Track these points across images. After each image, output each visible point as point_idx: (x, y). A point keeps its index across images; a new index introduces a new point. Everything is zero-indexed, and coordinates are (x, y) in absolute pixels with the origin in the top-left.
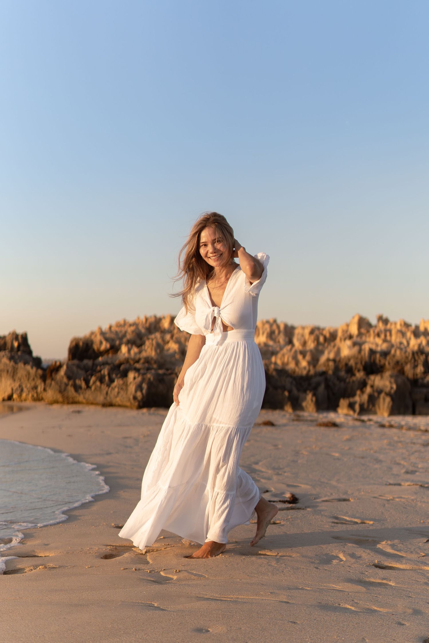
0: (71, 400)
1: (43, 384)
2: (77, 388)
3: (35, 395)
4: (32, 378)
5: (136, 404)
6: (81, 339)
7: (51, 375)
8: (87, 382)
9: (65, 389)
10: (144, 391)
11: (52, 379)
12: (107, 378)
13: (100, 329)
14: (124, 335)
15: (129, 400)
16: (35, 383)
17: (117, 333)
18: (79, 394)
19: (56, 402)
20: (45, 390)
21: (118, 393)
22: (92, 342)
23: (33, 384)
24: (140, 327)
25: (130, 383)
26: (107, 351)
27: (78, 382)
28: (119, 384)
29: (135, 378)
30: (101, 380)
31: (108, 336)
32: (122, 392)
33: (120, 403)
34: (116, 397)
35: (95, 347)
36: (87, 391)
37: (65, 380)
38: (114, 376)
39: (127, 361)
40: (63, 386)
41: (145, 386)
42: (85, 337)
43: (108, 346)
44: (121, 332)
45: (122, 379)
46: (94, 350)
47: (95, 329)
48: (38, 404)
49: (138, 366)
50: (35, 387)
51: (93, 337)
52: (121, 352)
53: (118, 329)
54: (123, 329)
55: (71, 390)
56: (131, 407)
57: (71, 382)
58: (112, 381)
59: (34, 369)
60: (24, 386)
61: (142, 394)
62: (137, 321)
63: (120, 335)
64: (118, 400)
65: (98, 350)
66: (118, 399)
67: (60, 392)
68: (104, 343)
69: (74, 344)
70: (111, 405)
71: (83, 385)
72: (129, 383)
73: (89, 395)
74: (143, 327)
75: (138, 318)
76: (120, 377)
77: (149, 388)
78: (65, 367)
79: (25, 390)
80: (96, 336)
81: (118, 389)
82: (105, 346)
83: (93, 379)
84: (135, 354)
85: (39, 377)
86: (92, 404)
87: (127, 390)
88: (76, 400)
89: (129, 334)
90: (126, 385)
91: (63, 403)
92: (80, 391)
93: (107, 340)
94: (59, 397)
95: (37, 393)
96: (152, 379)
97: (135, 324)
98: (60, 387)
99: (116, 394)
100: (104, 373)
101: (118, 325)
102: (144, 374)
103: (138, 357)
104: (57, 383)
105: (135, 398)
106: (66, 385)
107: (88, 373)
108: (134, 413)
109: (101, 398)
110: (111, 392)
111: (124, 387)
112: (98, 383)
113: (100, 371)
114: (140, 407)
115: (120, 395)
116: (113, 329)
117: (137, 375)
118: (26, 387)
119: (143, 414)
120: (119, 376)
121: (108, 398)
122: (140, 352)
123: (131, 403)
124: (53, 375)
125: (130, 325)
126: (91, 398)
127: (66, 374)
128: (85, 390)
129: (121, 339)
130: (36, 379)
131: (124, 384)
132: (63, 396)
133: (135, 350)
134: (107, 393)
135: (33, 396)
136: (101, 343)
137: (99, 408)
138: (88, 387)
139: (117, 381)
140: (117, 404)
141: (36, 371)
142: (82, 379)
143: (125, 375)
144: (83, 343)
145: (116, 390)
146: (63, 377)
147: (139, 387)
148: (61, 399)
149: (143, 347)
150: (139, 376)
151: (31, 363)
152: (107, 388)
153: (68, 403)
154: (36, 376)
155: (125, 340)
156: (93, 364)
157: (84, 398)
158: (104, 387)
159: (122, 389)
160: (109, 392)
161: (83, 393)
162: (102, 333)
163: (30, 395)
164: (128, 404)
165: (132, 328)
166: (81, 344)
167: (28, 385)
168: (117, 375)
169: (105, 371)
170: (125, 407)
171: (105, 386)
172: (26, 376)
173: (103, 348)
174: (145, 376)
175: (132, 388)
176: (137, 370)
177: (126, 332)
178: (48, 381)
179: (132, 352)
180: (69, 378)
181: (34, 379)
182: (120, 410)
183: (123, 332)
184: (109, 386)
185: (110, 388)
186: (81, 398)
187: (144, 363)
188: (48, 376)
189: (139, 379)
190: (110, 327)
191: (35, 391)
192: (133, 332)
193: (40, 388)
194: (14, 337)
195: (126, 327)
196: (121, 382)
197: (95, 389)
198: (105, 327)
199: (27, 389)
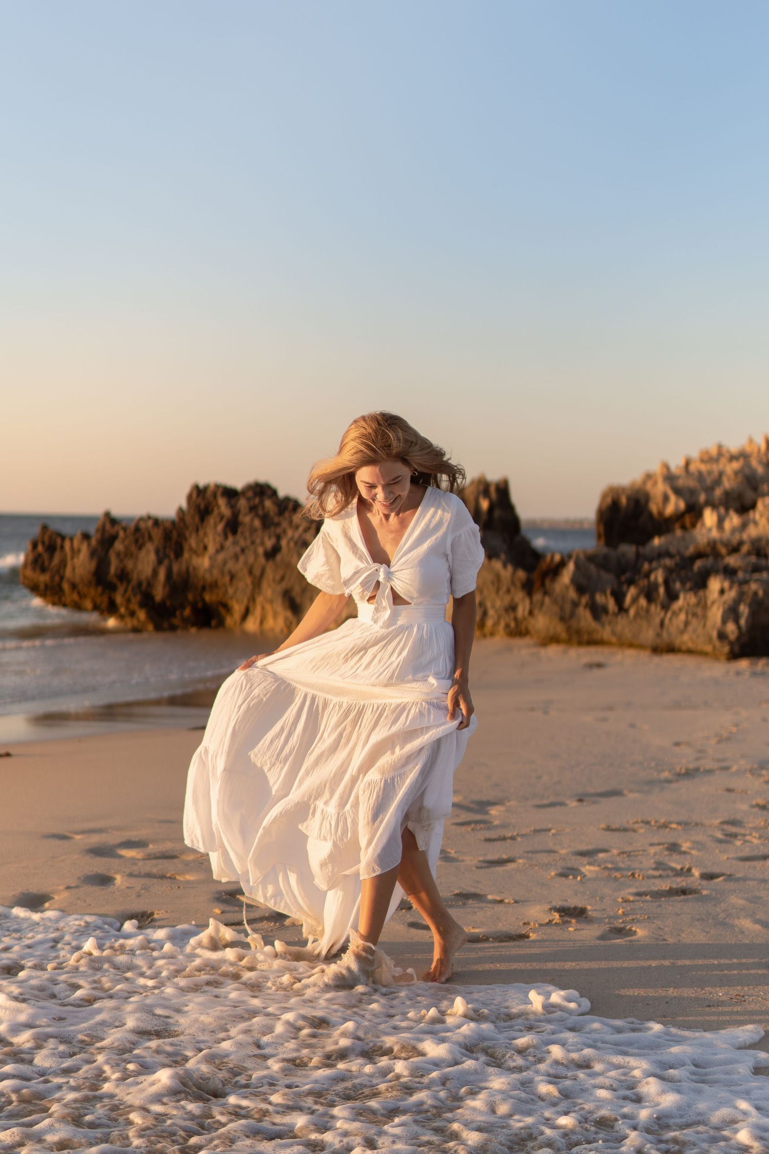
0: (585, 637)
1: (527, 602)
2: (598, 612)
3: (513, 625)
4: (504, 588)
5: (726, 649)
6: (623, 489)
7: (543, 584)
8: (619, 598)
9: (572, 615)
10: (743, 622)
11: (546, 593)
12: (662, 590)
13: (666, 467)
14: (718, 482)
15: (710, 640)
16: (512, 600)
17: (700, 476)
18: (603, 625)
19: (553, 639)
20: (531, 613)
21: (687, 624)
22: (647, 497)
23: (507, 600)
24: (754, 463)
25: (713, 603)
26: (678, 517)
27: (599, 598)
28: (688, 605)
29: (722, 592)
30: (650, 594)
31: (681, 483)
32: (694, 622)
33: (691, 645)
34: (682, 632)
35: (654, 508)
36: (619, 618)
37: (572, 594)
38: (678, 585)
39: (713, 545)
40: (568, 608)
41: (744, 609)
42: (633, 484)
43: (682, 505)
44: (710, 473)
45: (695, 594)
46: (651, 515)
47: (655, 467)
48: (518, 642)
49: (732, 561)
50: (513, 608)
51: (649, 486)
52: (703, 524)
53: (703, 468)
54: (715, 468)
55: (585, 617)
56: (713, 656)
57: (585, 600)
58: (672, 596)
59: (510, 568)
60: (489, 604)
61: (739, 628)
62: (748, 449)
63: (709, 481)
64: (686, 639)
65: (661, 513)
66: (686, 637)
67: (562, 619)
68: (673, 498)
69: (609, 500)
70: (671, 649)
71: (611, 604)
72: (709, 602)
73: (622, 624)
74: (760, 462)
75: (751, 441)
76: (691, 589)
77: (753, 614)
78: (571, 566)
79: (491, 612)
80: (655, 483)
81: (687, 614)
82: (674, 505)
83: (632, 592)
84: (734, 530)
85: (518, 585)
86: (631, 645)
87: (705, 617)
88: (596, 636)
89: (729, 480)
90: (703, 605)
91: (568, 642)
92: (604, 618)
93: (678, 492)
94: (560, 629)
95: (516, 619)
96: (761, 593)
97: (743, 455)
98: (562, 609)
99: (682, 626)
100: (656, 578)
101: (707, 458)
102: (746, 582)
103: (735, 539)
104: (555, 601)
105: (722, 636)
106: (575, 605)
107: (623, 578)
108: (719, 670)
109: (649, 635)
110: (671, 619)
111: (699, 611)
112: (643, 602)
113: (647, 575)
114: (734, 656)
115: (690, 628)
116: (692, 468)
117: (726, 584)
118: (493, 606)
119: (738, 673)
120: (688, 585)
121: (665, 635)
122: (744, 526)
123: (714, 647)
124: (547, 582)
125: (733, 458)
126: (628, 634)
127: (574, 581)
128: (616, 615)
129: (710, 490)
130: (513, 589)
131: (698, 604)
132: (568, 629)
133: (734, 520)
134: (662, 624)
135: (507, 626)
136: (666, 499)
137: (645, 655)
138: (622, 609)
139: (685, 599)
140: (684, 648)
141: (514, 574)
142: (608, 592)
143: (701, 584)
144: (629, 499)
145: (682, 617)
146: (567, 588)
147: (732, 612)
148: (564, 635)
149: (751, 514)
150: (731, 587)
151: (503, 556)
152: (662, 614)
153: (580, 643)
154: (513, 583)
155: (718, 492)
156: (638, 555)
157: (614, 633)
158: (655, 609)
159: (695, 615)
160: (667, 621)
161: (610, 623)
162: (670, 478)
163: (502, 624)
164: (708, 648)
165: (736, 465)
166: (624, 501)
167: (498, 603)
168: (683, 583)
169: (659, 576)
170: (702, 654)
171: (659, 608)
172: (493, 583)
173: (670, 509)
174: (745, 588)
175: (716, 614)
176: (729, 573)
177: (721, 474)
178: (537, 597)
179: (727, 525)
180: (581, 589)
181: (508, 591)
182: (691, 662)
183: (716, 474)
184: (665, 607)
185: (669, 614)
186: (606, 633)
187: (749, 553)
188: (537, 584)
189: (732, 594)
190: (688, 463)
191: (512, 615)
192: (736, 473)
193: (522, 611)
194: (481, 488)
195: (723, 461)
196: (692, 599)
197: (637, 614)
198: (676, 464)
199: (496, 611)
